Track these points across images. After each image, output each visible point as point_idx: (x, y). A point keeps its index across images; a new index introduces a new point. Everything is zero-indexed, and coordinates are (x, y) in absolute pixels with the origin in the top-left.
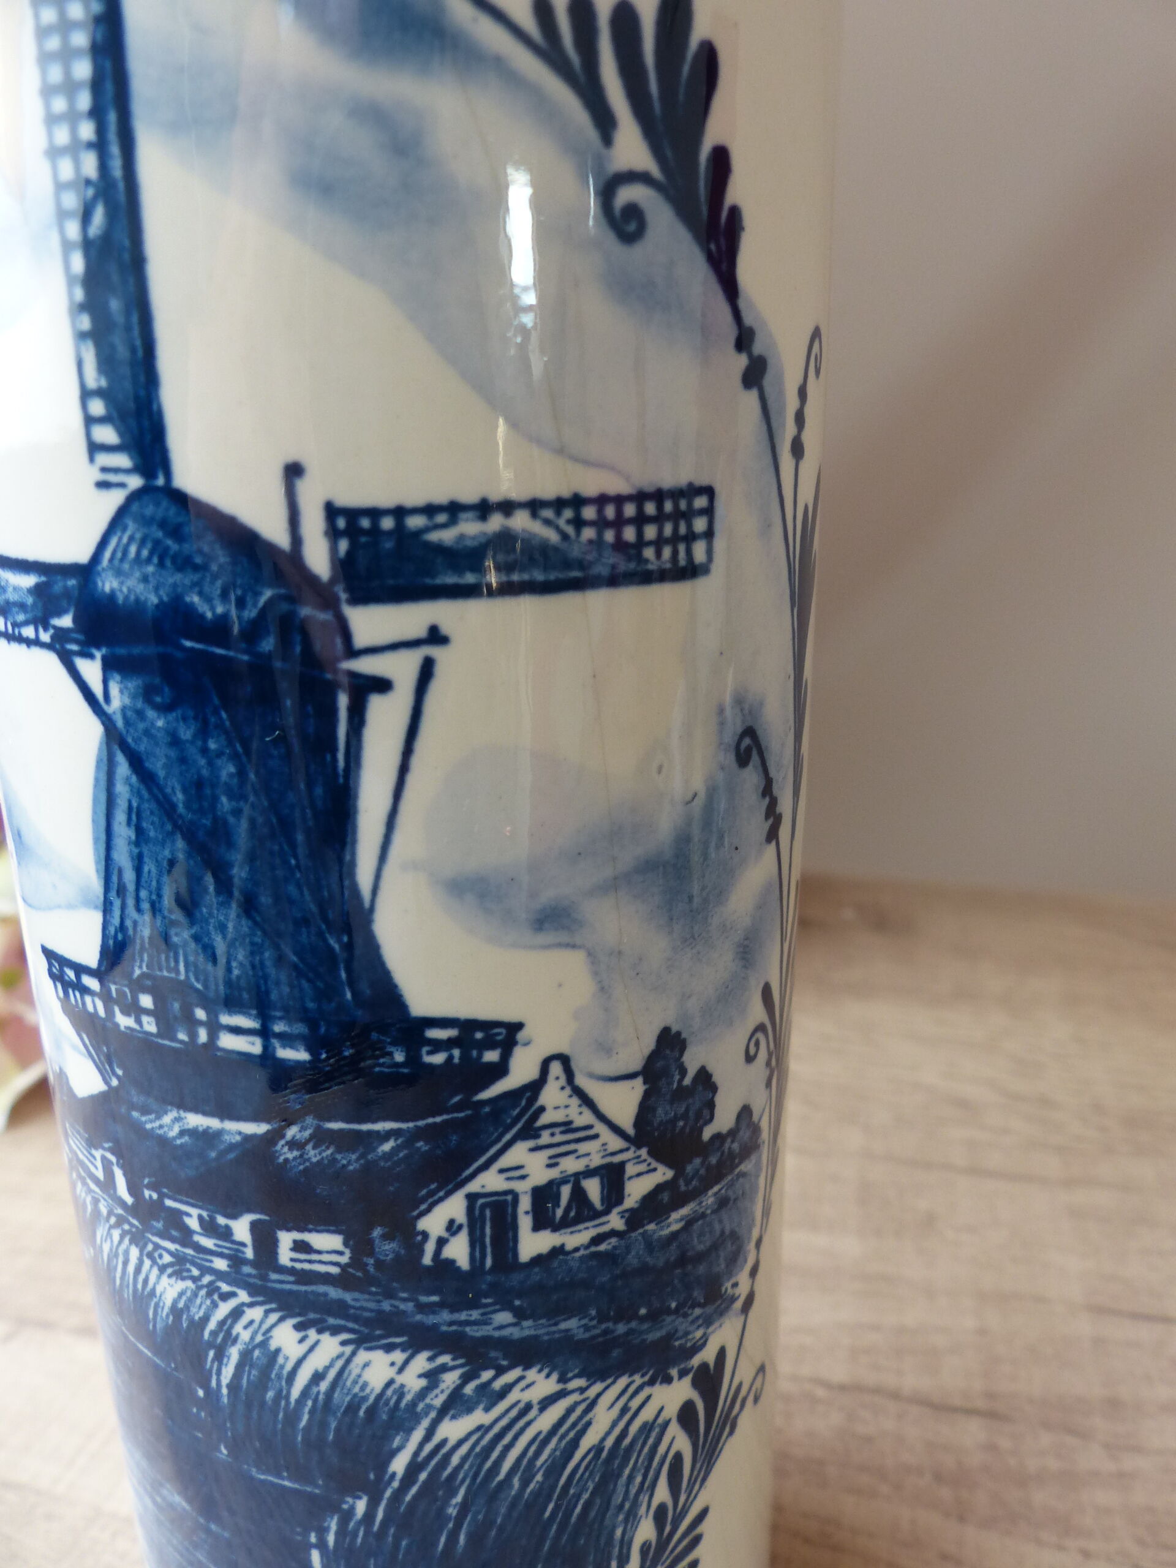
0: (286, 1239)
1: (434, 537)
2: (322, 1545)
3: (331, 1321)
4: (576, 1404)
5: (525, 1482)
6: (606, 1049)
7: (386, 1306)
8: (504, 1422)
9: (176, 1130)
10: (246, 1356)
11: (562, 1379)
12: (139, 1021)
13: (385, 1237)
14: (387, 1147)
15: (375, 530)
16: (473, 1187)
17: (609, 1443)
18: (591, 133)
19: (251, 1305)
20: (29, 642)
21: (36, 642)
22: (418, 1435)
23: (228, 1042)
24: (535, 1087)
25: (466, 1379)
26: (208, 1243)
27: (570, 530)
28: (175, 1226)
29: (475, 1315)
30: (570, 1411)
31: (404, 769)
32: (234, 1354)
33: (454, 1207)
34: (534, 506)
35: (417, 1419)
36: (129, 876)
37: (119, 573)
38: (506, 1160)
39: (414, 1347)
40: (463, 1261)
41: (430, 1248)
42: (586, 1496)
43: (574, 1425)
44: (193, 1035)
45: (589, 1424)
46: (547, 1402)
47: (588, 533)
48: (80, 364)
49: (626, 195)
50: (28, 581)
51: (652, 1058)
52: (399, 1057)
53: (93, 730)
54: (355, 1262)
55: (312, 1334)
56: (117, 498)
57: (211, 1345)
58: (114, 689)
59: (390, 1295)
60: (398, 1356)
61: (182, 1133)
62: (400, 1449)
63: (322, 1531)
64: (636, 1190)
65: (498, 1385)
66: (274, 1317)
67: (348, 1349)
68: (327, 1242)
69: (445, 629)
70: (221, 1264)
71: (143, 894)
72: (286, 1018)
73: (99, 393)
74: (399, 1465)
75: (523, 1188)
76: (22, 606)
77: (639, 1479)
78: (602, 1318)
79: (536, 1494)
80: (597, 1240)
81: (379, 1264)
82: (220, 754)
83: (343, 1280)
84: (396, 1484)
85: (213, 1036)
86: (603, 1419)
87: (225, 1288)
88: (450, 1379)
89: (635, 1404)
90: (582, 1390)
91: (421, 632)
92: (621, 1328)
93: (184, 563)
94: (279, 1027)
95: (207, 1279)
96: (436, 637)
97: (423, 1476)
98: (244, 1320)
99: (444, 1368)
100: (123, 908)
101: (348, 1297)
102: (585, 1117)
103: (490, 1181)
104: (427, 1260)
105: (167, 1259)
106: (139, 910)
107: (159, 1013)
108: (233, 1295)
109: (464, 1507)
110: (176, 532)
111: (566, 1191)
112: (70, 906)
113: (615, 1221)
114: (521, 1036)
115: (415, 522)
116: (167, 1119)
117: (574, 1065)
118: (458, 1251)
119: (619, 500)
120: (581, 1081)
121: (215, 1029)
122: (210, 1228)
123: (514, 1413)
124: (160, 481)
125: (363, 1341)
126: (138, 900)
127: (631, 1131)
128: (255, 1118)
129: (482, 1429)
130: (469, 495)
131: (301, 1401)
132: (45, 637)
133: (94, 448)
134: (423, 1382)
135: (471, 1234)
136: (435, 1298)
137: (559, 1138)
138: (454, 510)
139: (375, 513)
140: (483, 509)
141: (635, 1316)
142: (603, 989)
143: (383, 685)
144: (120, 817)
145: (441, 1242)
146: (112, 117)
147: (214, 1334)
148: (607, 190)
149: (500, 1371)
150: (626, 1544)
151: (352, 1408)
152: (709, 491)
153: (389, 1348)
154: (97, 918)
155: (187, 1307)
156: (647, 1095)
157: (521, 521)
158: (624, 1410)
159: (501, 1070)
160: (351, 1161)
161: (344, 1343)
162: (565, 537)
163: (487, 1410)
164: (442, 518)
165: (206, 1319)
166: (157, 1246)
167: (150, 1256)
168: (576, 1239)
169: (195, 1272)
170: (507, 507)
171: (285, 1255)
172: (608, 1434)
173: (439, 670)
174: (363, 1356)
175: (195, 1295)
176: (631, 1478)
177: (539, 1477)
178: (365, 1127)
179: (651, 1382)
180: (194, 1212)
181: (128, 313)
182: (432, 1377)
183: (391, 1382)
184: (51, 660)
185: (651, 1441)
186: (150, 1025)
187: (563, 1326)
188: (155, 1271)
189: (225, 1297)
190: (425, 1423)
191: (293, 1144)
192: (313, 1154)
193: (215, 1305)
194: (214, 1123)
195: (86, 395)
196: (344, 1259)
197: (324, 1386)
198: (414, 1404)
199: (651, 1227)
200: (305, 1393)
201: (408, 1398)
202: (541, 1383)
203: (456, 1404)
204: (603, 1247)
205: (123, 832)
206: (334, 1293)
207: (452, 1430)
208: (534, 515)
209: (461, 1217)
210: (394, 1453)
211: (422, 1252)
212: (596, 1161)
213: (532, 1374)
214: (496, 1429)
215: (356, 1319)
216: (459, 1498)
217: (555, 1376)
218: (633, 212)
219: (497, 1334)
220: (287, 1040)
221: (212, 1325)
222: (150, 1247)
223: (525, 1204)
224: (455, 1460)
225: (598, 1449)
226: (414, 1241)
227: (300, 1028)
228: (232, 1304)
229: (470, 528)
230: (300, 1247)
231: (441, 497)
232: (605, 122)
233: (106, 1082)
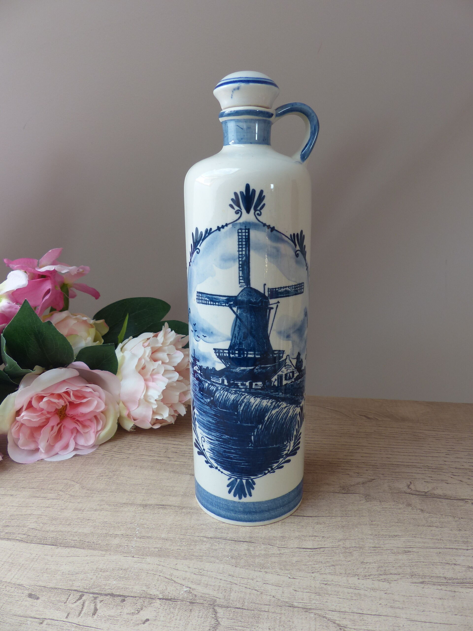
0: (254, 384)
1: (279, 291)
2: (254, 435)
3: (259, 396)
4: (288, 408)
5: (282, 421)
6: (293, 354)
7: (267, 393)
8: (280, 411)
9: (239, 370)
10: (245, 404)
11: (287, 404)
12: (235, 355)
13: (267, 382)
14: (269, 368)
15: (273, 291)
16: (278, 374)
17: (292, 416)
18: (295, 247)
19: (247, 395)
20: (223, 306)
21: (225, 306)
22: (269, 413)
23: (249, 356)
24: (286, 359)
25: (276, 403)
26: (241, 387)
27: (292, 289)
28: (236, 386)
29: (277, 393)
30: (288, 409)
31: (274, 318)
32: (243, 404)
33: (276, 377)
34: (288, 287)
35: (269, 410)
36: (237, 335)
37: (241, 297)
38: (282, 370)
39: (270, 399)
40: (277, 385)
41: (273, 383)
42: (289, 424)
43: (288, 412)
44: (244, 356)
45: (290, 412)
46: (285, 407)
47: (293, 289)
48: (239, 273)
49: (298, 252)
50: (226, 298)
51: (297, 356)
52: (271, 356)
53: (234, 316)
54: (263, 386)
55: (256, 398)
56: (243, 288)
57: (239, 404)
58: (238, 311)
59: (267, 391)
60: (268, 400)
61: (240, 371)
62: (267, 416)
63: (254, 432)
64: (296, 375)
65: (279, 404)
66: (251, 397)
67: (261, 400)
68: (260, 383)
69: (279, 302)
70: (243, 390)
71: (239, 337)
72: (258, 351)
73: (242, 277)
74: (266, 419)
75: (284, 374)
76: (223, 301)
77: (295, 423)
78: (291, 395)
79: (283, 423)
80: (291, 382)
81: (266, 386)
82: (253, 318)
83: (262, 389)
84: (266, 422)
85: (247, 355)
86: (291, 411)
87: (243, 394)
88: (274, 403)
89: (294, 410)
90: (289, 406)
91: (277, 302)
92: (293, 397)
93: (251, 295)
94: (256, 353)
95: (241, 393)
96: (278, 302)
97: (269, 420)
98: (246, 398)
99: (273, 402)
100: (235, 339)
101: (262, 392)
102: (291, 364)
103: (280, 373)
104: (272, 385)
105: (233, 391)
106: (237, 339)
107: (239, 354)
108: (245, 394)
109: (274, 425)
110: (250, 292)
111: (288, 375)
112: (224, 341)
113: (293, 380)
114: (285, 352)
115: (277, 289)
116: (237, 369)
117: (290, 356)
118: (276, 383)
119: (296, 285)
120: (290, 359)
121: (247, 354)
122: (242, 384)
123: (281, 409)
124: (249, 286)
125: (263, 398)
126: (238, 338)
127: (295, 367)
128: (252, 366)
129: (277, 412)
131: (253, 410)
132: (227, 305)
133: (240, 283)
134: (271, 404)
135: (278, 381)
136: (273, 391)
137: (288, 367)
138: (281, 288)
139: (273, 289)
140: (284, 287)
141: (295, 395)
142: (293, 346)
143: (272, 308)
144: (237, 327)
145: (274, 382)
146: (247, 248)
147: (240, 402)
148: (296, 253)
149: (280, 402)
150: (293, 434)
151: (261, 410)
152: (303, 283)
153: (266, 399)
154: (229, 342)
155: (236, 399)
156: (297, 361)
157: (287, 289)
158: (293, 410)
159: (282, 357)
160: (264, 371)
161: (260, 399)
162: (291, 290)
163: (278, 409)
164: (280, 289)
165: (239, 400)
166: (231, 390)
167: (230, 393)
168: (289, 382)
169: (239, 392)
170: (286, 287)
171: (254, 386)
172: (292, 414)
173: (279, 306)
174: (263, 401)
175: (238, 396)
176: (294, 422)
177: (283, 420)
178: (266, 366)
179: (296, 407)
180: (240, 383)
181: (247, 268)
182: (272, 403)
183: (267, 404)
184: (228, 308)
185: (296, 417)
186: (237, 355)
187: (287, 395)
188: (231, 394)
189: (243, 395)
190: (270, 411)
191: (257, 369)
192: (259, 370)
193: (241, 397)
194: (245, 368)
195: (239, 277)
196: (262, 386)
197: (257, 407)
198: (269, 408)
199: (297, 381)
200: (254, 408)
201: (268, 407)
203: (274, 408)
204: (292, 384)
205: (237, 329)
206: (260, 391)
207: (274, 412)
208: (288, 288)
209: (277, 379)
210: (266, 416)
211: (272, 383)
212: (291, 371)
213: (284, 403)
214: (279, 412)
215: (262, 395)
216: (274, 424)
217: (286, 403)
218: (298, 254)
219: (280, 396)
220: (258, 355)
221: (240, 401)
222: (230, 391)
223: (284, 376)
224: (274, 417)
225: (290, 416)
227: (259, 353)
228: (244, 396)
229: (282, 290)
230: (256, 385)
231: (279, 287)
232: (296, 245)
233: (226, 366)
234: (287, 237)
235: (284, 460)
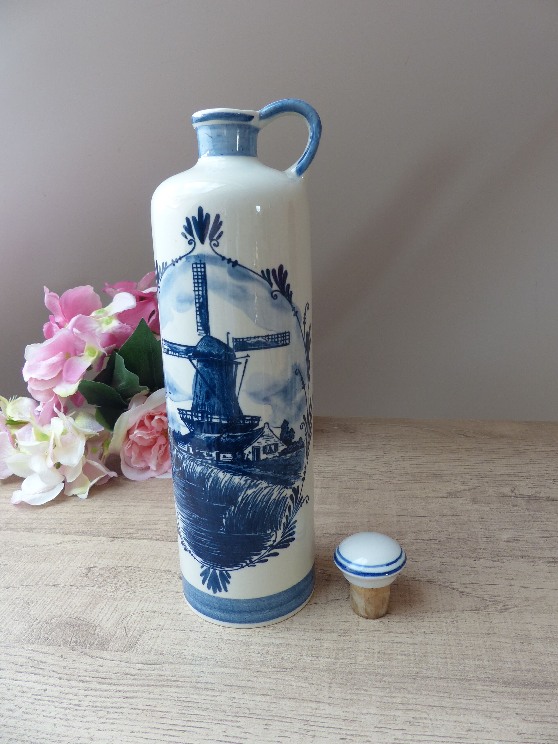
0: (222, 455)
1: (248, 342)
2: (225, 518)
3: (229, 471)
4: (271, 489)
5: (262, 504)
6: (275, 422)
7: (238, 467)
8: (258, 491)
9: (203, 437)
10: (213, 479)
11: (268, 484)
12: (198, 419)
13: (238, 454)
14: (239, 438)
15: (240, 341)
16: (253, 445)
17: (277, 498)
18: (270, 287)
19: (215, 469)
20: (183, 357)
21: (185, 357)
22: (243, 493)
23: (214, 420)
24: (263, 428)
25: (252, 482)
26: (208, 458)
27: (267, 340)
28: (202, 455)
29: (253, 469)
30: (270, 490)
31: (243, 376)
32: (211, 479)
33: (250, 449)
34: (262, 337)
35: (243, 489)
36: (199, 394)
37: (201, 347)
38: (258, 441)
39: (243, 475)
40: (251, 459)
41: (246, 456)
42: (273, 509)
43: (270, 493)
44: (208, 420)
45: (273, 494)
46: (266, 488)
47: (270, 340)
48: (197, 318)
49: (274, 293)
50: (185, 348)
51: (282, 425)
52: (241, 422)
53: (194, 371)
54: (233, 459)
55: (225, 473)
56: (201, 337)
57: (207, 478)
58: (199, 365)
59: (239, 465)
60: (240, 477)
61: (205, 437)
62: (240, 496)
63: (225, 514)
64: (281, 449)
65: (257, 483)
66: (219, 471)
67: (232, 476)
68: (229, 455)
69: (249, 355)
70: (210, 462)
71: (201, 397)
72: (224, 416)
73: (200, 322)
74: (240, 499)
75: (261, 446)
76: (182, 352)
77: (283, 508)
78: (275, 472)
79: (264, 507)
80: (274, 457)
81: (237, 459)
82: (215, 374)
83: (231, 463)
84: (239, 503)
85: (211, 420)
86: (276, 493)
87: (210, 466)
88: (249, 482)
89: (282, 491)
90: (272, 487)
91: (246, 356)
92: (278, 475)
93: (211, 346)
94: (222, 418)
95: (207, 465)
96: (248, 356)
97: (244, 502)
98: (213, 472)
99: (248, 480)
100: (197, 399)
101: (232, 466)
102: (271, 434)
103: (256, 444)
104: (245, 459)
105: (199, 462)
106: (200, 399)
107: (202, 417)
108: (212, 467)
109: (251, 508)
110: (210, 342)
111: (268, 447)
112: (186, 400)
113: (277, 454)
114: (261, 419)
115: (245, 340)
116: (202, 436)
117: (270, 425)
118: (250, 457)
119: (275, 335)
120: (271, 428)
121: (212, 418)
122: (208, 455)
123: (260, 489)
124: (209, 335)
125: (234, 474)
126: (200, 398)
127: (279, 438)
128: (218, 434)
129: (254, 492)
130: (253, 336)
131: (223, 487)
132: (187, 357)
133: (198, 330)
134: (244, 482)
135: (253, 454)
136: (247, 466)
137: (267, 437)
138: (251, 338)
139: (239, 339)
140: (255, 338)
141: (281, 473)
142: (274, 412)
143: (240, 363)
144: (198, 384)
145: (248, 455)
146: (204, 287)
147: (207, 476)
148: (272, 294)
149: (258, 481)
150: (281, 522)
151: (232, 488)
152: (289, 332)
153: (238, 475)
154: (192, 401)
155: (202, 472)
156: (282, 431)
157: (260, 339)
158: (279, 492)
159: (257, 425)
160: (233, 440)
161: (231, 475)
162: (266, 341)
163: (255, 488)
164: (249, 339)
165: (206, 473)
166: (197, 461)
167: (196, 463)
168: (270, 456)
169: (205, 464)
170: (258, 337)
171: (221, 458)
172: (276, 497)
173: (248, 361)
174: (234, 477)
175: (204, 469)
176: (281, 507)
177: (264, 503)
178: (236, 434)
179: (284, 488)
180: (206, 452)
181: (205, 312)
182: (246, 481)
183: (239, 482)
184: (188, 360)
185: (285, 500)
186: (200, 419)
187: (268, 473)
188: (197, 466)
189: (210, 468)
190: (245, 490)
191: (224, 438)
192: (227, 439)
193: (208, 470)
194: (210, 435)
195: (197, 322)
196: (232, 459)
197: (227, 483)
198: (243, 487)
199: (283, 456)
200: (224, 485)
201: (242, 485)
202: (264, 484)
203: (250, 487)
204: (275, 459)
205: (198, 386)
206: (229, 465)
207: (249, 492)
208: (262, 338)
209: (251, 451)
210: (239, 497)
211: (244, 457)
212: (273, 442)
213: (263, 482)
214: (257, 492)
215: (233, 470)
216: (250, 506)
217: (267, 483)
218: (276, 295)
219: (257, 473)
220: (224, 420)
221: (207, 474)
222: (196, 461)
223: (262, 449)
224: (250, 498)
225: (275, 499)
226: (243, 455)
227: (226, 418)
228: (211, 469)
229: (253, 340)
230: (224, 457)
231: (249, 336)
232: (271, 284)
233: (190, 431)
234: (257, 274)
235: (269, 552)
